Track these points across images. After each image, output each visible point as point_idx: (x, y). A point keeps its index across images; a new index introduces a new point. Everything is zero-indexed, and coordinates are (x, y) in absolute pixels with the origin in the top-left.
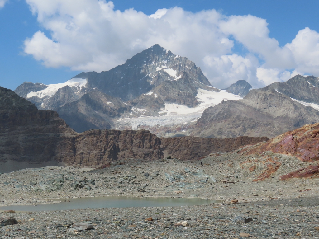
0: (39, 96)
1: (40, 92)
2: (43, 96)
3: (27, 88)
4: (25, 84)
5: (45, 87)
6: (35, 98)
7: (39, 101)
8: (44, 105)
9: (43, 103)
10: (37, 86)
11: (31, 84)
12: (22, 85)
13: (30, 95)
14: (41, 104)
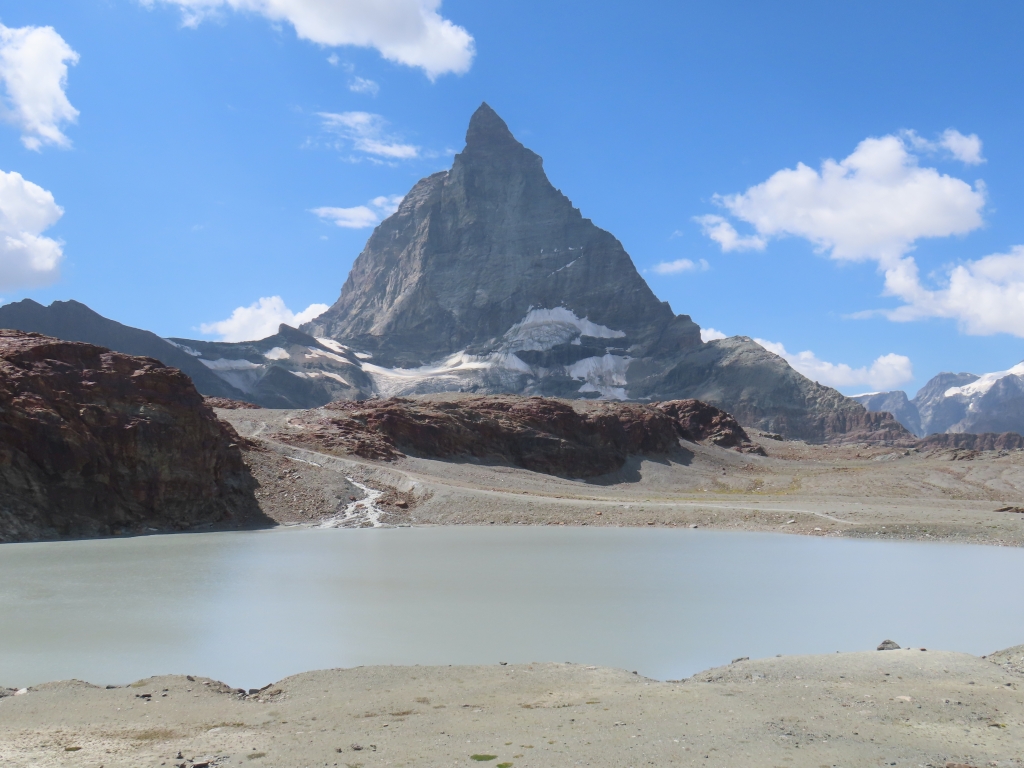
0: (965, 393)
1: (966, 387)
2: (971, 392)
3: (944, 382)
4: (942, 376)
5: (974, 379)
6: (957, 397)
7: (964, 401)
8: (974, 406)
9: (971, 404)
10: (962, 378)
11: (951, 376)
12: (936, 377)
13: (950, 392)
14: (968, 405)
